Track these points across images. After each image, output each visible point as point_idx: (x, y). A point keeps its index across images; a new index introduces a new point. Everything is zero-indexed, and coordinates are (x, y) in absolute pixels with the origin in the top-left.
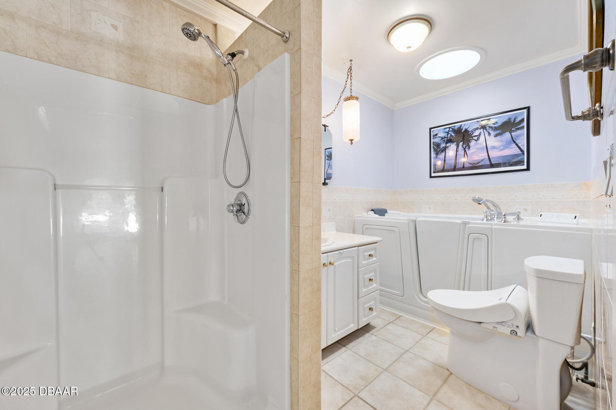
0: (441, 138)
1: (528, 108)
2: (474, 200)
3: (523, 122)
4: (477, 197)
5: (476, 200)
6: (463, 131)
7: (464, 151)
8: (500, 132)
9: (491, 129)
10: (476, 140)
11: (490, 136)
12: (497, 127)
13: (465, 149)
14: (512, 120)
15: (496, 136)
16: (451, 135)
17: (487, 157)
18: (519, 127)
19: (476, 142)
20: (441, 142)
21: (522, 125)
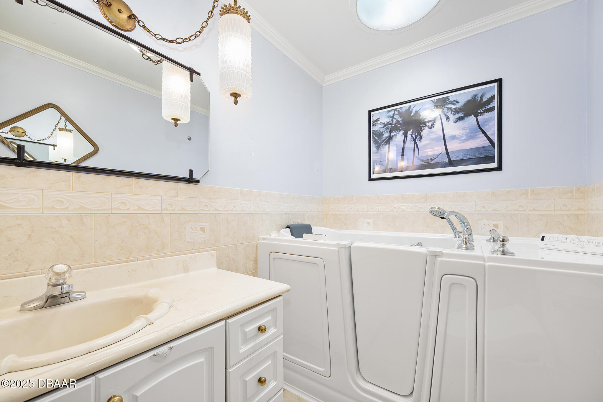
0: (383, 125)
1: (499, 81)
2: (432, 212)
3: (493, 101)
4: (437, 208)
5: (435, 213)
6: (412, 115)
7: (413, 143)
8: (462, 115)
9: (450, 112)
10: (430, 126)
11: (448, 121)
12: (459, 108)
13: (415, 140)
14: (478, 99)
15: (457, 120)
16: (397, 120)
17: (445, 151)
18: (488, 107)
19: (429, 129)
20: (384, 131)
21: (491, 106)
